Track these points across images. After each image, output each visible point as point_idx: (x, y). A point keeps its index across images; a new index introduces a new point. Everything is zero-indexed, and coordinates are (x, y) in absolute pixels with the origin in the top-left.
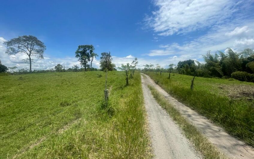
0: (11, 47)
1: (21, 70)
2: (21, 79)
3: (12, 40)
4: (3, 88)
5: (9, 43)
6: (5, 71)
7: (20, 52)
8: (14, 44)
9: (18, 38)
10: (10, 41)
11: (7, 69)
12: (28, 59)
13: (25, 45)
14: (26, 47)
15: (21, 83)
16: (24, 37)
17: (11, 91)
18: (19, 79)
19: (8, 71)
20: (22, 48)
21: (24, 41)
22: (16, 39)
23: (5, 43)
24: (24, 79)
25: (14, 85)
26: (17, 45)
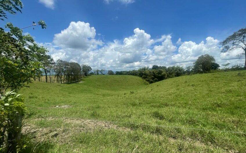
0: (226, 45)
1: (234, 66)
2: (240, 76)
3: (228, 39)
4: (224, 83)
5: (224, 42)
6: (217, 68)
7: (235, 48)
8: (229, 42)
9: (233, 35)
10: (225, 40)
11: (218, 67)
12: (243, 54)
13: (240, 39)
14: (241, 41)
15: (241, 80)
16: (240, 31)
17: (233, 86)
18: (237, 76)
19: (219, 68)
20: (237, 44)
21: (240, 35)
22: (231, 36)
23: (220, 43)
24: (243, 75)
25: (233, 81)
26: (232, 42)
